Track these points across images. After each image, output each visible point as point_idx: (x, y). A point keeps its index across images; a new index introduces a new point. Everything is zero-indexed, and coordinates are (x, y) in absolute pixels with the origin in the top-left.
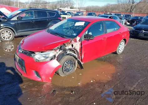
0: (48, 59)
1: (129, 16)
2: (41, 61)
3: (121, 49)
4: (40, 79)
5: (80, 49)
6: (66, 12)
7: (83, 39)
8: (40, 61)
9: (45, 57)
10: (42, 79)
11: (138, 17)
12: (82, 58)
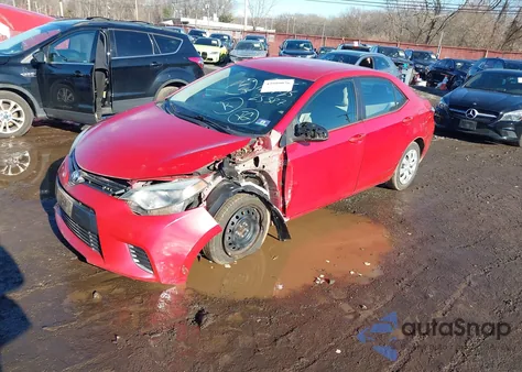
0: (178, 207)
1: (423, 55)
2: (155, 213)
3: (406, 173)
4: (149, 275)
5: (279, 173)
6: (207, 36)
7: (291, 139)
8: (150, 214)
9: (167, 199)
10: (156, 273)
11: (455, 62)
12: (287, 202)
